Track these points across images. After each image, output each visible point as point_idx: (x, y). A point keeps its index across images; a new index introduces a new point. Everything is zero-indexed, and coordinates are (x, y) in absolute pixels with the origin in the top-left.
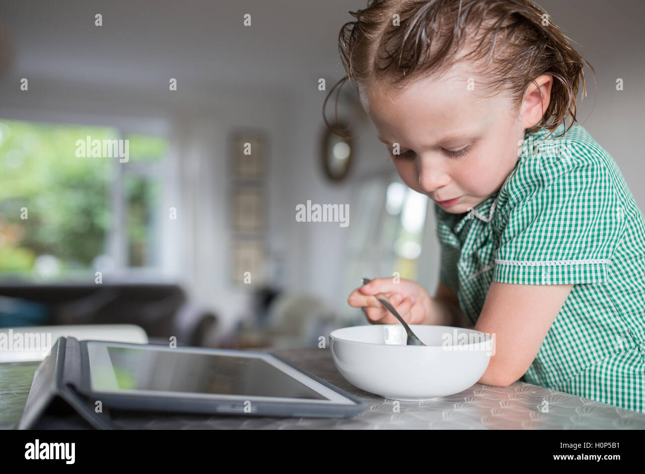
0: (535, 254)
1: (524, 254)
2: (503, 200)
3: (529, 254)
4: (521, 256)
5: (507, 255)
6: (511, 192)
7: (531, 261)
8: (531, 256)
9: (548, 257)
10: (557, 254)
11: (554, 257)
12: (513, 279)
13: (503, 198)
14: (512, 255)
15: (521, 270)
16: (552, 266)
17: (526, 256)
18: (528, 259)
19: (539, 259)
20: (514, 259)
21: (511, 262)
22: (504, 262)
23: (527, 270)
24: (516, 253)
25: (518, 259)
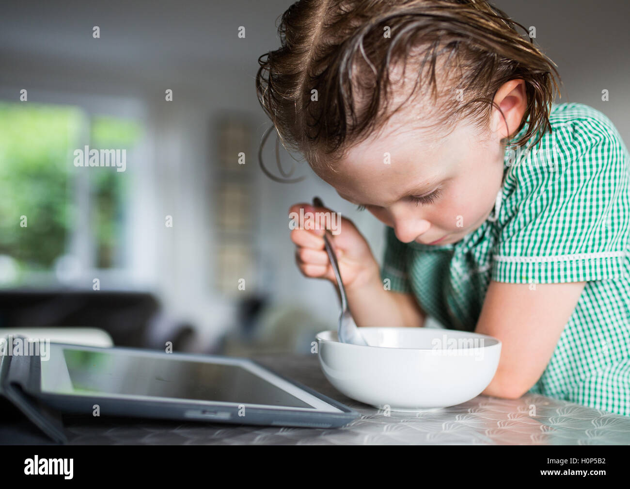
0: (546, 248)
1: (533, 248)
2: (509, 187)
3: (539, 248)
4: (529, 251)
5: (513, 251)
6: (521, 178)
7: (541, 256)
8: (542, 251)
9: (560, 250)
10: (571, 247)
11: (567, 250)
12: (521, 278)
13: (510, 185)
14: (519, 251)
15: (531, 268)
16: (565, 262)
17: (535, 251)
18: (538, 254)
19: (550, 254)
20: (521, 255)
21: (518, 259)
22: (508, 259)
23: (537, 267)
24: (522, 248)
25: (526, 255)
